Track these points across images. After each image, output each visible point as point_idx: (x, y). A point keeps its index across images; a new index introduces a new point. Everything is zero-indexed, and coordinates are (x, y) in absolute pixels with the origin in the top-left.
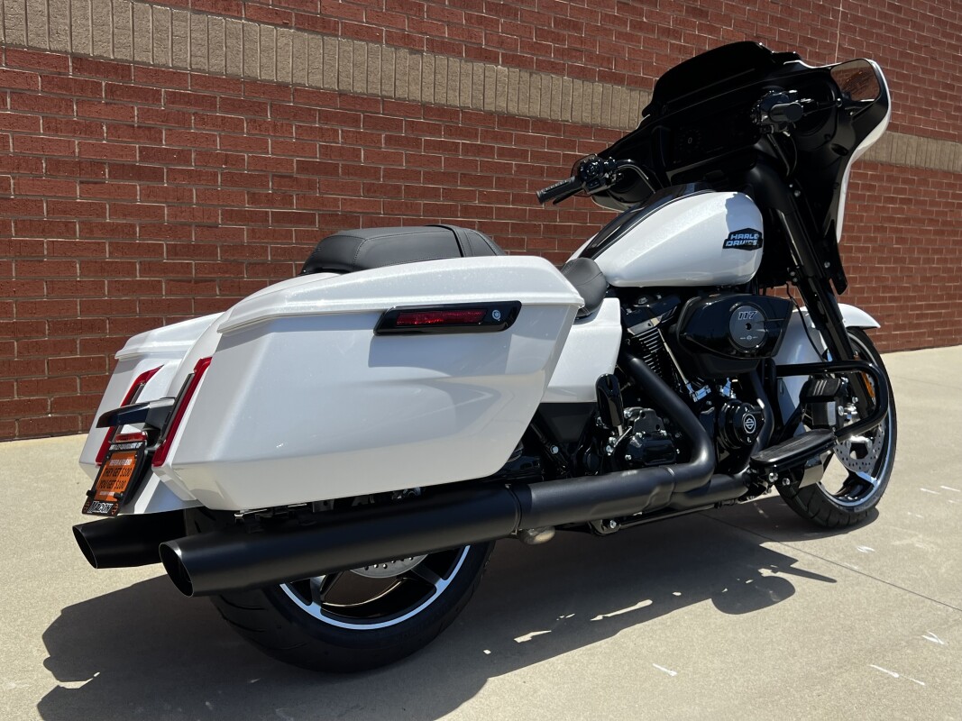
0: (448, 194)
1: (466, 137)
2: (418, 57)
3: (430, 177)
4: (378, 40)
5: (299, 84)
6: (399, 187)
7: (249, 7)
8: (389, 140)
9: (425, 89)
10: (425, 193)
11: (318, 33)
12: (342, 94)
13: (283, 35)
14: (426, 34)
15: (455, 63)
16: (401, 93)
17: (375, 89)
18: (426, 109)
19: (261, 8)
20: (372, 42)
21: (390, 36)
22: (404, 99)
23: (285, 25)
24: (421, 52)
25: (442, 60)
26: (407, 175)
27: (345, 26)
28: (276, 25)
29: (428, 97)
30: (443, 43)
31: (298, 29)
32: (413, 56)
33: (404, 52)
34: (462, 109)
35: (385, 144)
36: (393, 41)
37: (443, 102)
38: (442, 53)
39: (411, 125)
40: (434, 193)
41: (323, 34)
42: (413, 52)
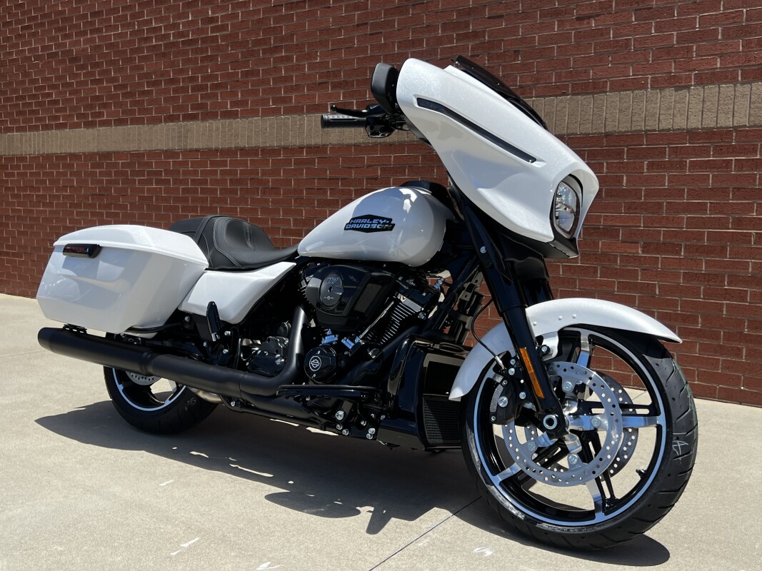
0: (715, 208)
1: (739, 154)
2: (685, 92)
3: (692, 194)
4: (644, 87)
5: (573, 134)
6: (660, 205)
7: (538, 88)
8: (651, 166)
9: (691, 118)
10: (688, 208)
11: (589, 94)
12: (607, 135)
13: (561, 101)
14: (695, 70)
15: (727, 89)
16: (664, 125)
17: (640, 126)
18: (692, 134)
19: (546, 87)
20: (637, 89)
21: (655, 81)
22: (669, 130)
23: (564, 94)
24: (688, 87)
25: (712, 89)
26: (668, 193)
27: (612, 83)
28: (556, 96)
29: (695, 123)
30: (714, 74)
31: (574, 94)
32: (680, 92)
33: (669, 92)
34: (735, 128)
35: (647, 169)
36: (657, 85)
37: (713, 125)
38: (712, 83)
39: (675, 151)
40: (702, 208)
41: (593, 93)
42: (678, 89)
